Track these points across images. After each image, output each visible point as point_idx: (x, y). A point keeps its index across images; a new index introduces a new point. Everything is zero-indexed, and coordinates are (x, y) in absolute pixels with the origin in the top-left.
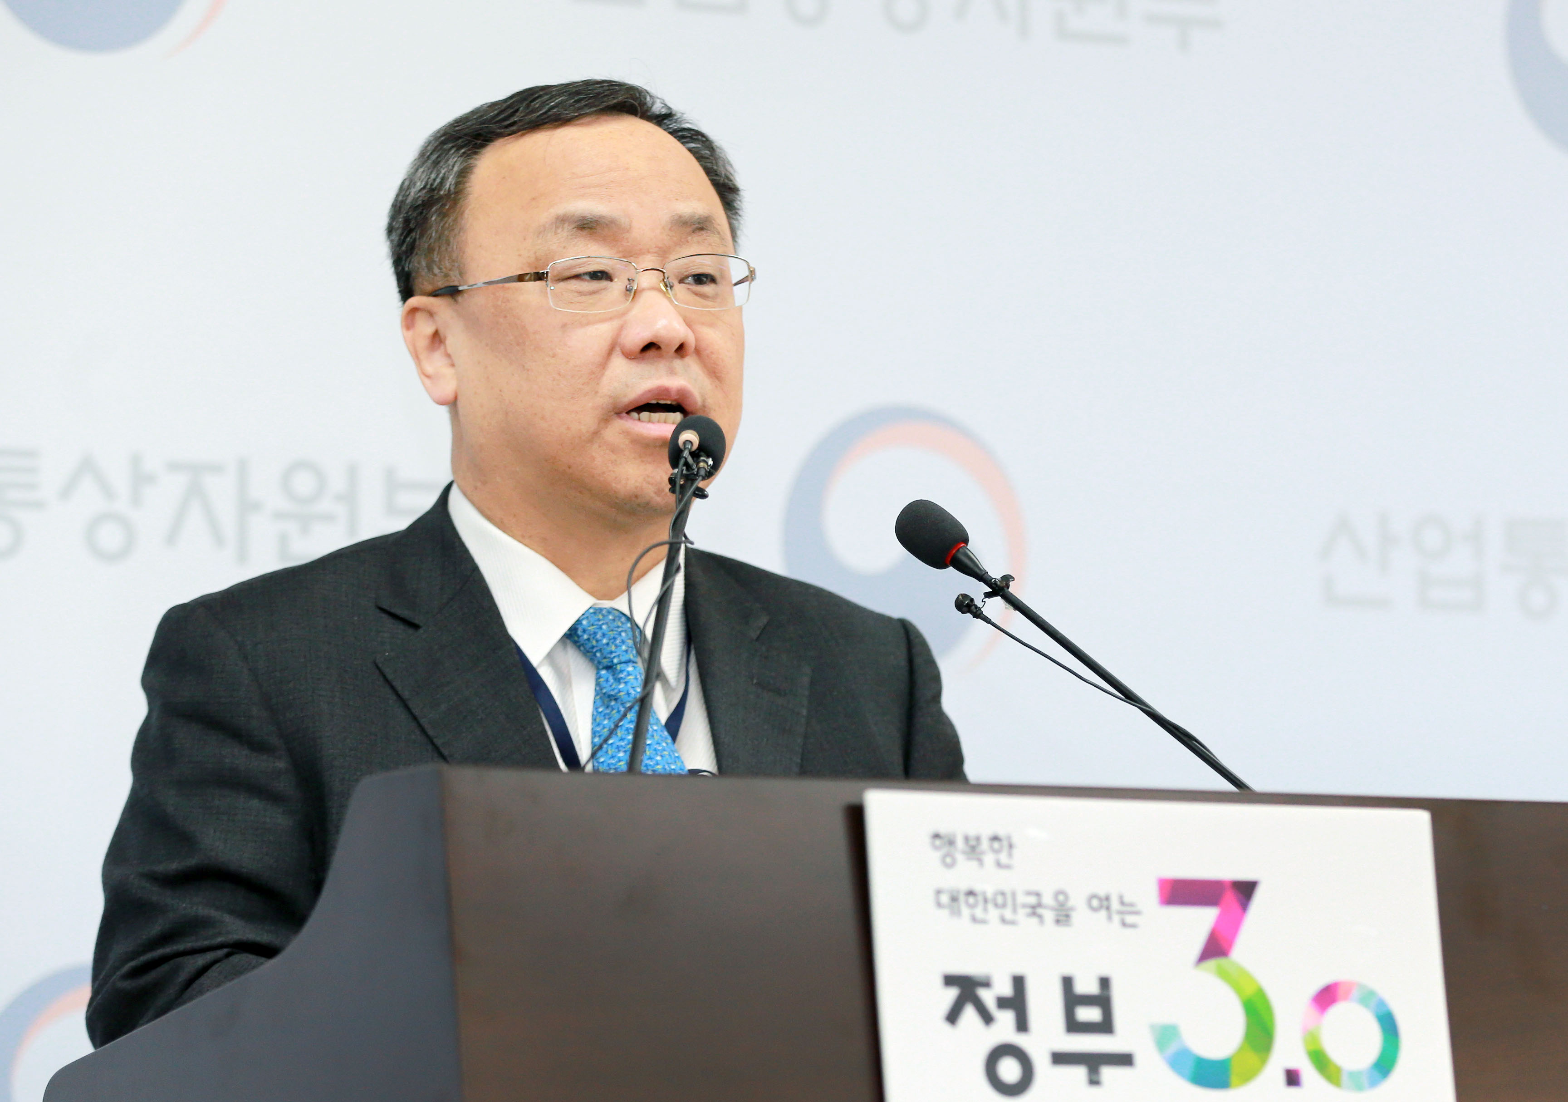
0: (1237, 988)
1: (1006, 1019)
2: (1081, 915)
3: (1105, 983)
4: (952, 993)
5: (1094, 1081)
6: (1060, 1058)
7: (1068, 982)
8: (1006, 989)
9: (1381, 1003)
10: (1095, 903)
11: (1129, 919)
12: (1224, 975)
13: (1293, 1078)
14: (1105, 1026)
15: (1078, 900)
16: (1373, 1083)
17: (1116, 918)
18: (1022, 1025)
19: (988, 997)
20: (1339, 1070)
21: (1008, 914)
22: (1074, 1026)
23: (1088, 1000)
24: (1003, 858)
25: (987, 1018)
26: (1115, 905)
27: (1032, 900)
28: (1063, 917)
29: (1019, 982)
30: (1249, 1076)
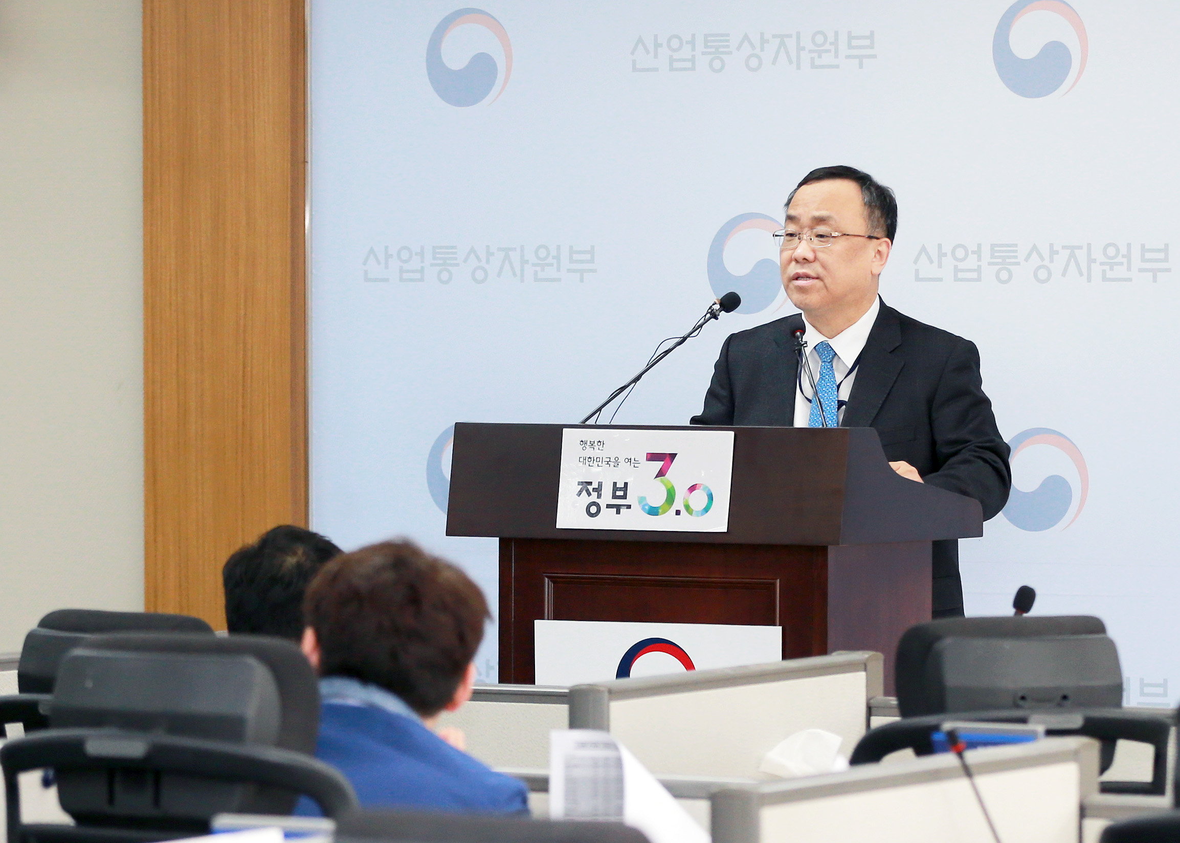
0: (665, 485)
1: (595, 494)
2: (622, 463)
3: (626, 484)
4: (580, 487)
5: (618, 512)
6: (609, 506)
7: (615, 484)
8: (595, 485)
9: (709, 490)
10: (627, 460)
11: (636, 465)
12: (662, 481)
13: (678, 513)
14: (624, 497)
15: (621, 460)
16: (702, 515)
17: (632, 465)
18: (599, 496)
19: (590, 488)
20: (693, 510)
21: (600, 464)
22: (615, 497)
23: (621, 489)
24: (601, 447)
25: (589, 494)
26: (633, 461)
27: (608, 460)
28: (617, 463)
29: (600, 484)
30: (664, 512)
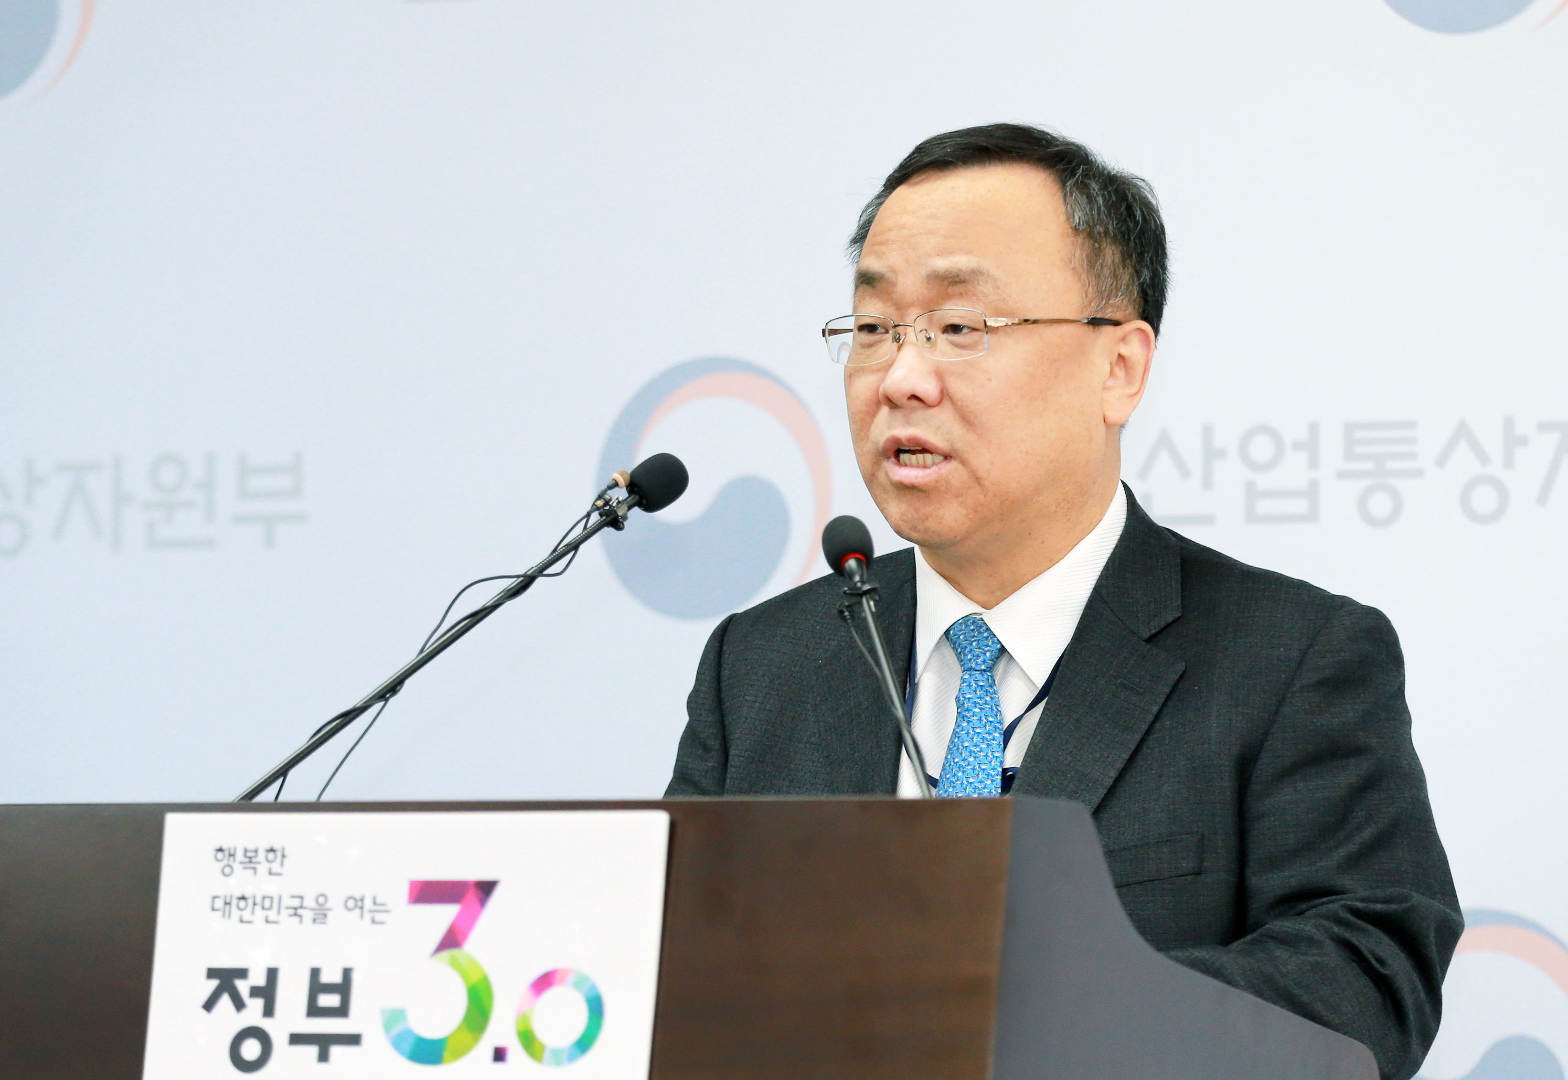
0: (463, 974)
1: (256, 1005)
2: (337, 914)
3: (347, 973)
4: (214, 983)
5: (323, 1057)
6: (297, 1039)
7: (315, 973)
8: (258, 978)
9: (593, 987)
10: (351, 903)
11: (379, 917)
12: (455, 964)
13: (499, 1055)
14: (342, 1011)
15: (335, 903)
16: (572, 1058)
17: (367, 916)
18: (269, 1011)
19: (243, 987)
20: (543, 1047)
21: (272, 915)
22: (314, 1011)
23: (330, 988)
24: (276, 867)
25: (239, 1004)
26: (368, 904)
27: (296, 903)
28: (321, 915)
29: (272, 974)
30: (459, 1054)
